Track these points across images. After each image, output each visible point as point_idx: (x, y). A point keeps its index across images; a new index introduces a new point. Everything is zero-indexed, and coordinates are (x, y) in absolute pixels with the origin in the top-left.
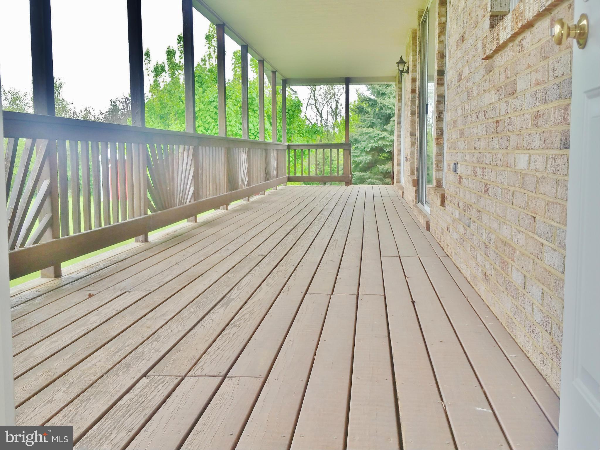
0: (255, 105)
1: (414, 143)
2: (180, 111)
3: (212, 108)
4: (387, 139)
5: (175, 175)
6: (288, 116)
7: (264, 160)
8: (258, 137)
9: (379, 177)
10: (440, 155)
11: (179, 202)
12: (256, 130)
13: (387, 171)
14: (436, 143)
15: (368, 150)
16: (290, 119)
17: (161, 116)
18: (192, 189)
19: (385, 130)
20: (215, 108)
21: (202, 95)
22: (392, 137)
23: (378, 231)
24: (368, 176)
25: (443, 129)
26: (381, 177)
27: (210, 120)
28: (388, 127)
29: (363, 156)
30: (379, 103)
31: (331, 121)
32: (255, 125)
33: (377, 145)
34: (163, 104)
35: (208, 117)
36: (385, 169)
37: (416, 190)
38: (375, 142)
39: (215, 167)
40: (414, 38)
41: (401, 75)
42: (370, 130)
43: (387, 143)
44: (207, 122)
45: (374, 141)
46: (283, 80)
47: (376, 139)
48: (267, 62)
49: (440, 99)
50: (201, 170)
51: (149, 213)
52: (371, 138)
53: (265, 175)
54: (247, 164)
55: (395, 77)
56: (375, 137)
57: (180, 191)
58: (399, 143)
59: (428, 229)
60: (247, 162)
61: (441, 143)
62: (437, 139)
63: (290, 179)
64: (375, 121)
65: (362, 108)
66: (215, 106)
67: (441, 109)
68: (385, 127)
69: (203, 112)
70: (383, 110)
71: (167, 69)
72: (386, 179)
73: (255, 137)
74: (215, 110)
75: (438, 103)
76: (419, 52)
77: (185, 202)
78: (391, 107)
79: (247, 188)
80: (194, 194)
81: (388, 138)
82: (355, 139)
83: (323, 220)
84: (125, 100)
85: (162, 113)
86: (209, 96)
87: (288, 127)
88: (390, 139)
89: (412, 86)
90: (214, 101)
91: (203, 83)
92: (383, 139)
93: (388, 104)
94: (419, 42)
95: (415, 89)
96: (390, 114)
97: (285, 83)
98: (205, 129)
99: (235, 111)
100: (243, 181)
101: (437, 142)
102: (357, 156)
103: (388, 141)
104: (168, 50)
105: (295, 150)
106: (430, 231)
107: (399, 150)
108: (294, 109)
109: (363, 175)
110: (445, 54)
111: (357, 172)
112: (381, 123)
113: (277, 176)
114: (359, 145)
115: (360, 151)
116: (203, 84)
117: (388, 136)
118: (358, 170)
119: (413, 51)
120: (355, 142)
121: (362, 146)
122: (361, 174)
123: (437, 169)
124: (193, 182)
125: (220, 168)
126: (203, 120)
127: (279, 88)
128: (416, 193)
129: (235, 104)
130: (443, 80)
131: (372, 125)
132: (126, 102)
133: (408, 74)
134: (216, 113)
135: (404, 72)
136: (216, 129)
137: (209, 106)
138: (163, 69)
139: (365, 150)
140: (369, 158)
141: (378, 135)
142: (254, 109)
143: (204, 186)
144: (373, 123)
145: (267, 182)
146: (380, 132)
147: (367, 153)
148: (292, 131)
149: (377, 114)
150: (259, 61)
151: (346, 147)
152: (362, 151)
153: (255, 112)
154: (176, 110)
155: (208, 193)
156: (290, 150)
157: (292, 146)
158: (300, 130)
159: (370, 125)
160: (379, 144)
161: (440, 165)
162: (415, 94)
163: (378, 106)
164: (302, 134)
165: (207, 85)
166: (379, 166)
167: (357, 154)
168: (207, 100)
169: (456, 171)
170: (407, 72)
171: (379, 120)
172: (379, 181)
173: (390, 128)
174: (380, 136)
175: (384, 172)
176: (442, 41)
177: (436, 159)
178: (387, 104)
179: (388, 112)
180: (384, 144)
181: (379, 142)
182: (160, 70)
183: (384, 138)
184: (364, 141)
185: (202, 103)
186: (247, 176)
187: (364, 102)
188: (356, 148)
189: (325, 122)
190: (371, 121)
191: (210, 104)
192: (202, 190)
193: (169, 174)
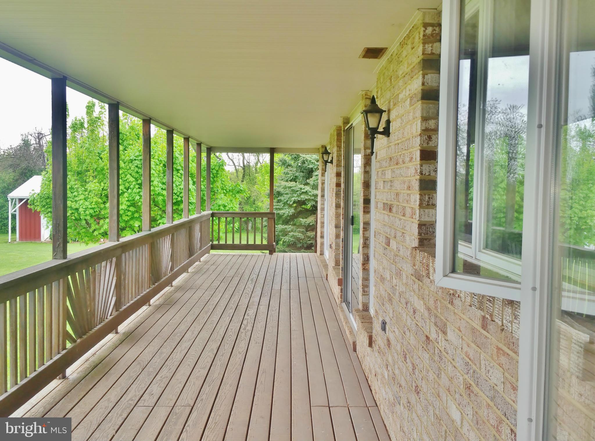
0: (178, 164)
1: (338, 235)
2: (99, 169)
3: (133, 167)
4: (310, 194)
5: (97, 292)
6: (211, 175)
7: (188, 236)
8: (180, 197)
9: (302, 230)
10: (366, 280)
11: (100, 319)
12: (179, 190)
13: (309, 224)
14: (362, 269)
15: (291, 203)
16: (213, 178)
17: (78, 172)
18: (114, 299)
19: (307, 184)
20: (137, 166)
21: (123, 153)
22: (315, 192)
23: (306, 353)
24: (290, 229)
25: (369, 255)
26: (303, 230)
27: (132, 179)
28: (311, 181)
29: (285, 209)
30: (302, 157)
31: (253, 161)
32: (178, 185)
33: (300, 199)
34: (81, 160)
35: (129, 176)
36: (307, 222)
37: (342, 289)
38: (298, 196)
39: (138, 266)
40: (339, 135)
41: (326, 165)
42: (293, 184)
43: (309, 197)
44: (127, 181)
45: (296, 195)
46: (207, 148)
47: (298, 193)
48: (192, 138)
49: (365, 226)
50: (123, 275)
51: (69, 345)
52: (294, 191)
53: (189, 252)
54: (171, 249)
55: (319, 149)
56: (297, 191)
57: (101, 308)
58: (322, 216)
59: (355, 350)
60: (171, 246)
61: (367, 268)
62: (363, 264)
63: (213, 247)
64: (297, 174)
65: (285, 161)
66: (136, 165)
67: (367, 236)
68: (308, 180)
69: (123, 170)
70: (305, 164)
71: (86, 125)
72: (308, 232)
73: (177, 197)
74: (137, 169)
75: (364, 230)
76: (344, 156)
77: (106, 317)
78: (313, 162)
79: (171, 274)
80: (115, 304)
81: (310, 192)
82: (278, 191)
83: (249, 328)
84: (38, 135)
85: (80, 169)
86: (130, 154)
87: (211, 186)
88: (313, 193)
89: (336, 180)
90: (135, 160)
91: (123, 139)
92: (306, 193)
93: (311, 159)
94: (344, 147)
95: (339, 182)
96: (312, 169)
97: (210, 150)
98: (125, 188)
99: (158, 171)
100: (167, 268)
101: (363, 267)
102: (280, 209)
103: (310, 195)
104: (88, 104)
105: (219, 218)
106: (356, 352)
107: (323, 223)
108: (217, 168)
109: (286, 228)
110: (370, 184)
111: (280, 225)
112: (303, 177)
113: (201, 248)
114: (282, 198)
115: (283, 204)
116: (124, 141)
117: (310, 190)
118: (281, 222)
119: (338, 147)
120: (278, 194)
121: (285, 199)
122: (284, 227)
123: (364, 293)
124: (115, 292)
125: (144, 264)
126: (123, 179)
127: (204, 155)
128: (341, 292)
129: (158, 163)
130: (369, 208)
131: (294, 180)
132: (39, 136)
133: (332, 164)
134: (137, 172)
135: (329, 162)
136: (137, 189)
137: (130, 165)
138: (82, 124)
139: (288, 203)
140: (292, 211)
141: (301, 189)
142: (177, 168)
143: (126, 291)
144: (296, 176)
145: (190, 259)
146: (302, 186)
147: (290, 206)
148: (215, 189)
149: (300, 166)
150: (185, 138)
151: (270, 216)
152: (285, 204)
153: (177, 171)
154: (95, 168)
155: (130, 296)
156: (214, 218)
157: (216, 214)
158: (224, 186)
159: (293, 178)
160: (301, 198)
161: (366, 289)
162: (339, 188)
163: (301, 160)
164: (225, 190)
165: (128, 142)
166: (301, 219)
167: (279, 207)
168: (127, 158)
169: (384, 330)
170: (331, 162)
171: (302, 173)
172: (302, 235)
173: (313, 182)
174: (303, 191)
175: (306, 226)
176: (368, 171)
177: (363, 284)
178: (309, 159)
179: (311, 166)
180: (307, 198)
181: (302, 196)
182: (79, 126)
183: (306, 191)
184: (287, 194)
185: (123, 161)
186: (171, 261)
187: (287, 156)
188: (279, 201)
189: (247, 161)
190: (293, 174)
191: (131, 162)
192: (124, 296)
193: (90, 295)
